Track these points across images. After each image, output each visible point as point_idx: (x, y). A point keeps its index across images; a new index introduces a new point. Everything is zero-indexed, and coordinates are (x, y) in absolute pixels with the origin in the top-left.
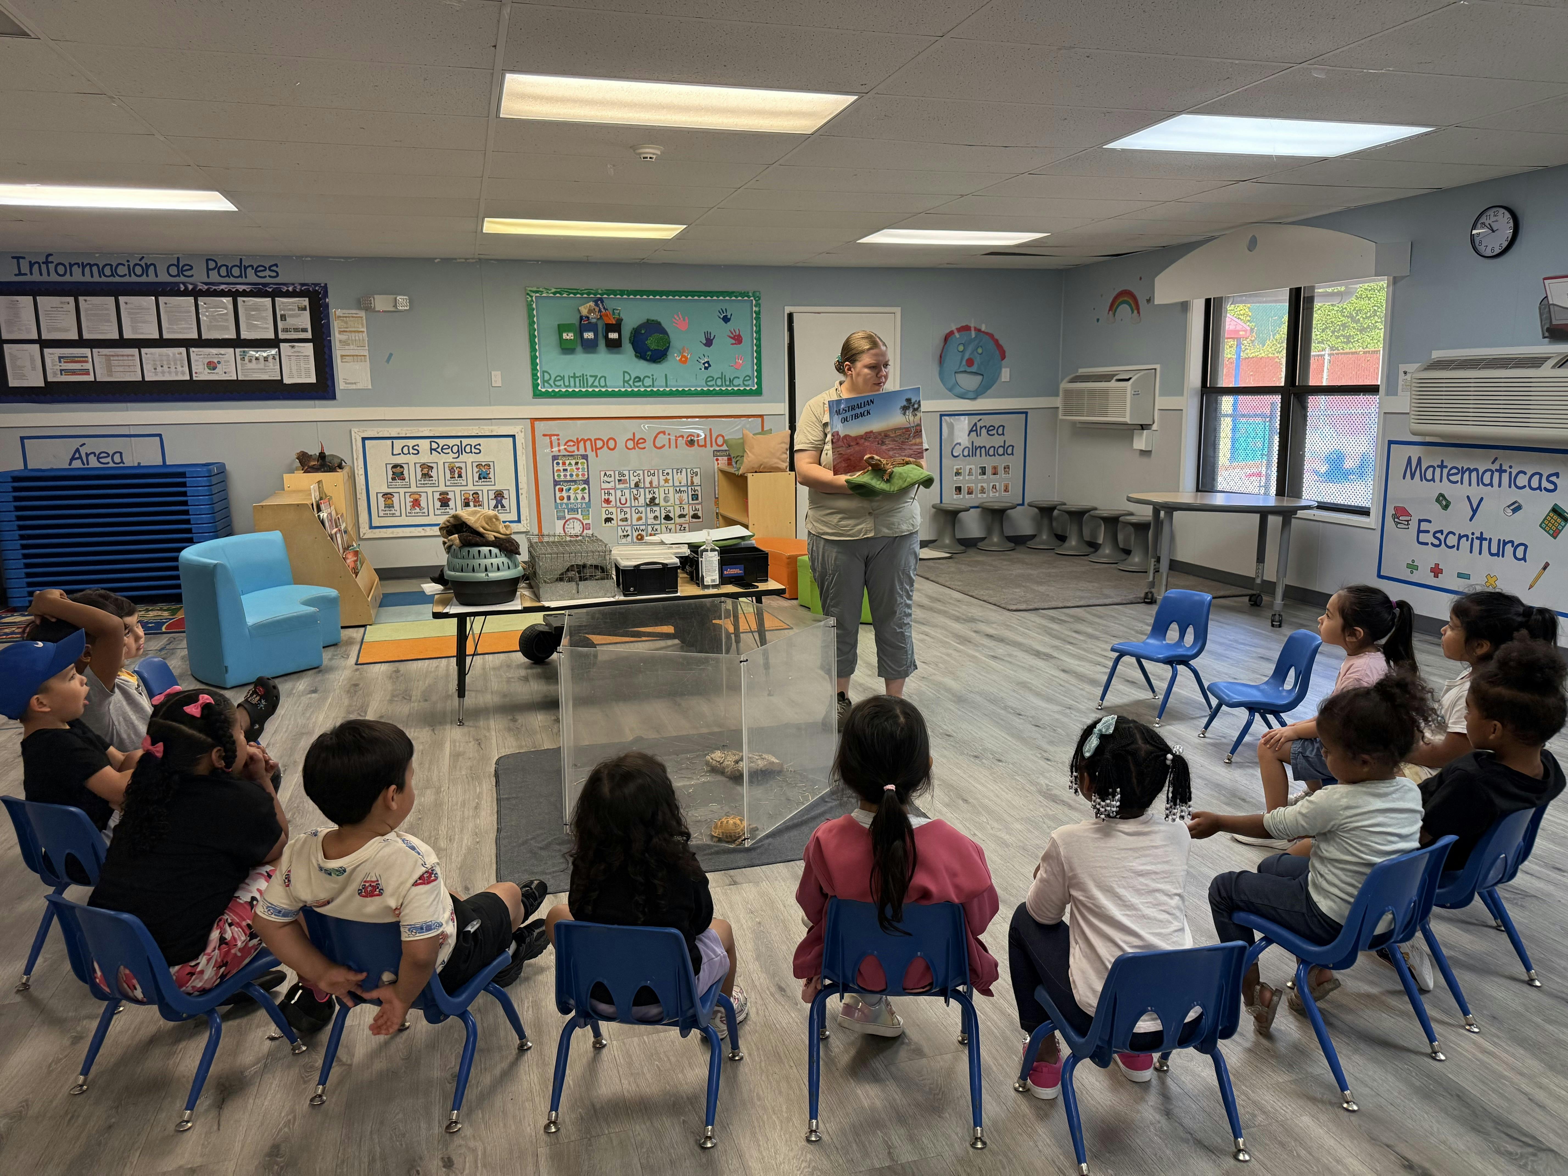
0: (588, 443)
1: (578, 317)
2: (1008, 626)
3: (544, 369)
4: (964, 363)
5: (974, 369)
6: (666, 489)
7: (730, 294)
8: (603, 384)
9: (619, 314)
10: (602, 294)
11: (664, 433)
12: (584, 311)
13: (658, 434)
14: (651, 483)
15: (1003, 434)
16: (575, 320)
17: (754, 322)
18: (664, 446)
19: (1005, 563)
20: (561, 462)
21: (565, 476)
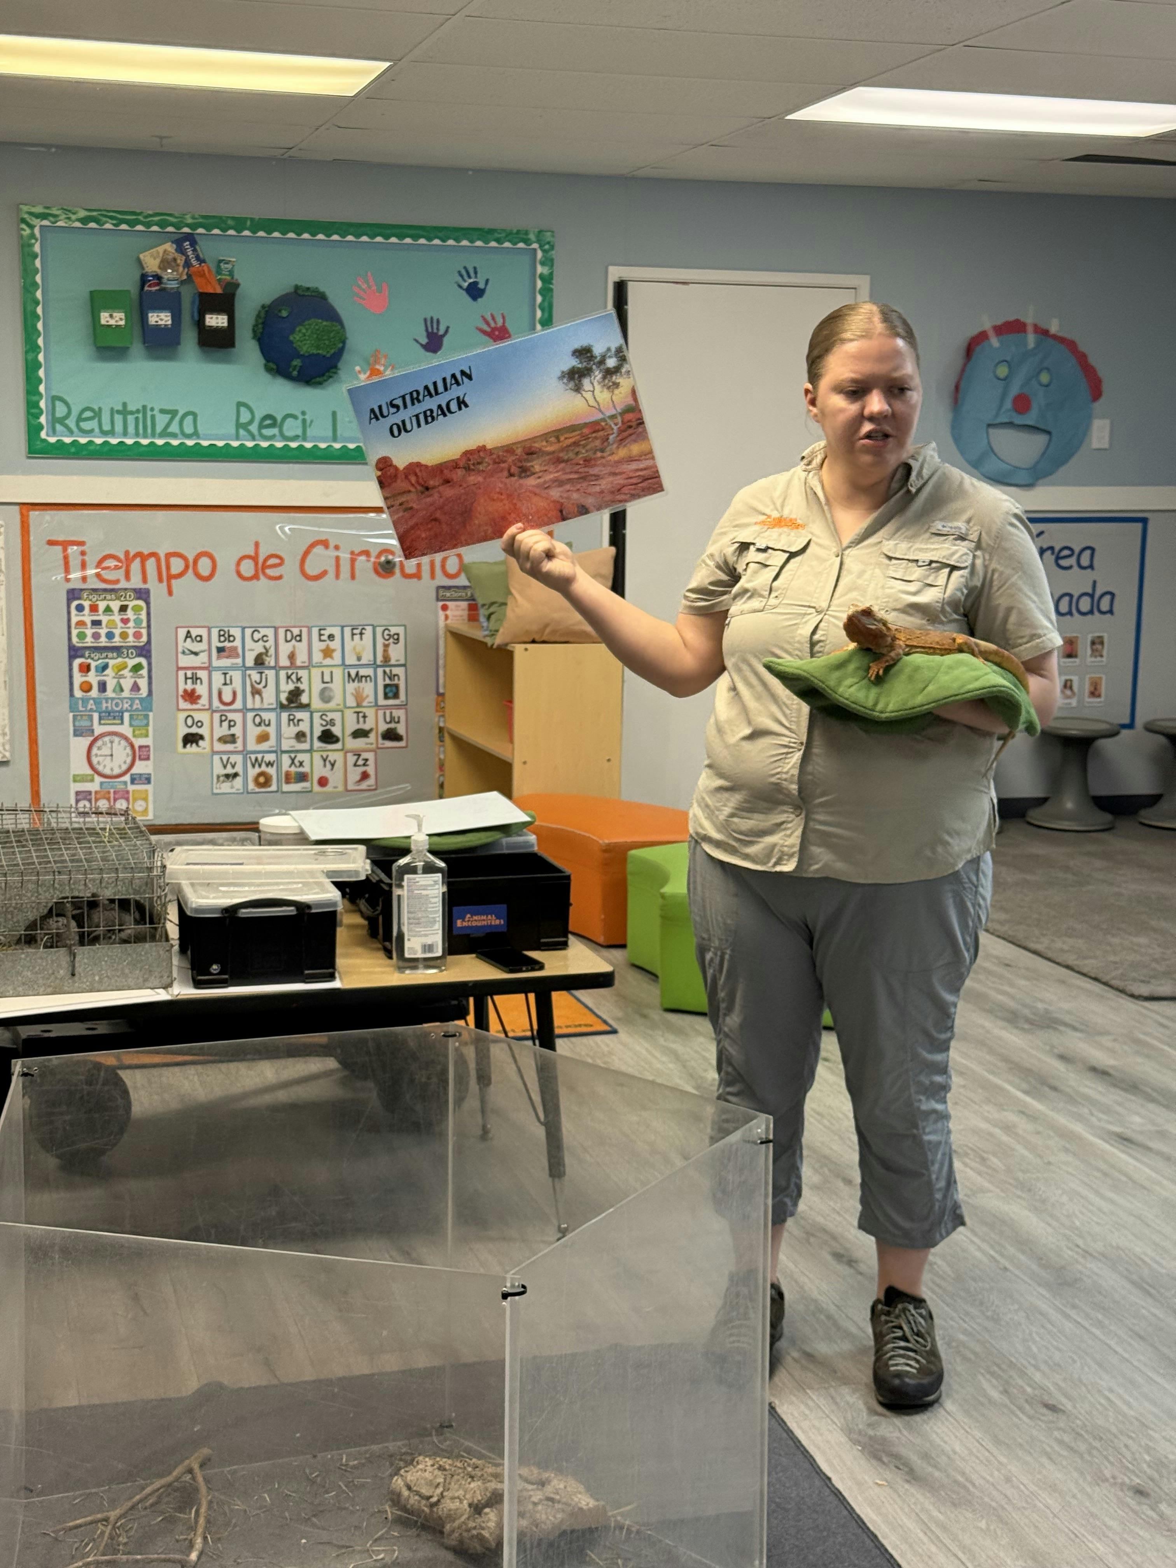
0: (151, 564)
1: (137, 277)
2: (1137, 1041)
3: (54, 393)
4: (1008, 404)
5: (1030, 419)
6: (327, 672)
7: (485, 234)
8: (189, 429)
9: (231, 273)
10: (193, 227)
11: (325, 544)
12: (152, 264)
13: (313, 545)
14: (292, 657)
15: (1091, 567)
16: (130, 285)
17: (539, 299)
18: (325, 573)
19: (1098, 863)
20: (86, 604)
21: (96, 636)
